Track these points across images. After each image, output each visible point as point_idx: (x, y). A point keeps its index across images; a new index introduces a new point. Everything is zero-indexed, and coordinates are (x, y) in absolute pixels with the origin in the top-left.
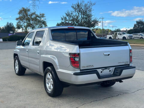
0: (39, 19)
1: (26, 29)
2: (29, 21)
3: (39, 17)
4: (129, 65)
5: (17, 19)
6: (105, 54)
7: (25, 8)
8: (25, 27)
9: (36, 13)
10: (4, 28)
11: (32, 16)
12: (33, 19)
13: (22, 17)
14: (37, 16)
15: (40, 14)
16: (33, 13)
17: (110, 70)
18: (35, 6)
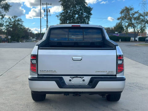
0: (143, 18)
1: (127, 29)
2: (131, 21)
3: (142, 16)
4: (116, 75)
5: (118, 19)
6: (73, 58)
7: (128, 7)
8: (125, 26)
9: (140, 12)
10: (113, 28)
11: (134, 15)
12: (135, 19)
13: (123, 17)
14: (141, 15)
15: (144, 13)
16: (136, 12)
17: (83, 79)
18: (145, 4)
